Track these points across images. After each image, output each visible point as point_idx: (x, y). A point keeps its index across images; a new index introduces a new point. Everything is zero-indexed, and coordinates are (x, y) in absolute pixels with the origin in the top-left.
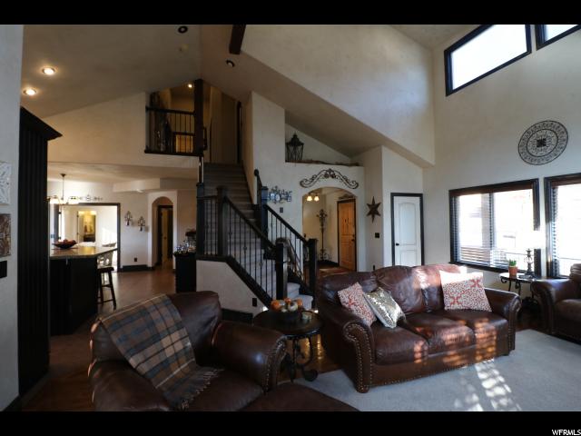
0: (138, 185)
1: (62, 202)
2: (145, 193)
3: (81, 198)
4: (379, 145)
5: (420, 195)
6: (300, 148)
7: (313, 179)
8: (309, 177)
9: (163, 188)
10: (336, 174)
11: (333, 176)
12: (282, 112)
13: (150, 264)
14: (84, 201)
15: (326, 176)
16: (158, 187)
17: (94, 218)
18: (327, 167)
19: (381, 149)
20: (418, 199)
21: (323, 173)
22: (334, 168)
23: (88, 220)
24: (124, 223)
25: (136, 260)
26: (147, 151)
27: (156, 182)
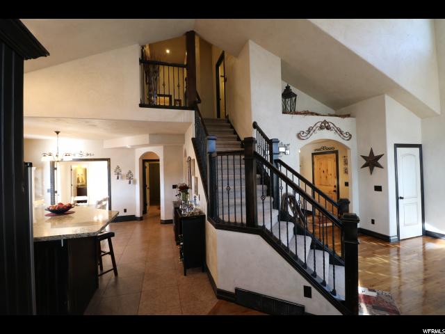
0: (127, 141)
1: (56, 159)
2: (133, 148)
3: (74, 155)
4: (383, 94)
5: (419, 146)
6: (294, 98)
7: (309, 131)
8: (305, 129)
9: (152, 143)
10: (331, 125)
11: (328, 128)
12: (278, 61)
13: (138, 214)
14: (78, 157)
15: (321, 128)
16: (148, 142)
17: (85, 171)
18: (322, 119)
19: (384, 97)
20: (418, 149)
21: (319, 125)
22: (328, 119)
23: (80, 173)
24: (114, 177)
25: (125, 211)
26: (142, 105)
27: (145, 138)
